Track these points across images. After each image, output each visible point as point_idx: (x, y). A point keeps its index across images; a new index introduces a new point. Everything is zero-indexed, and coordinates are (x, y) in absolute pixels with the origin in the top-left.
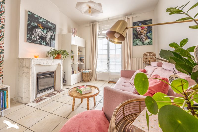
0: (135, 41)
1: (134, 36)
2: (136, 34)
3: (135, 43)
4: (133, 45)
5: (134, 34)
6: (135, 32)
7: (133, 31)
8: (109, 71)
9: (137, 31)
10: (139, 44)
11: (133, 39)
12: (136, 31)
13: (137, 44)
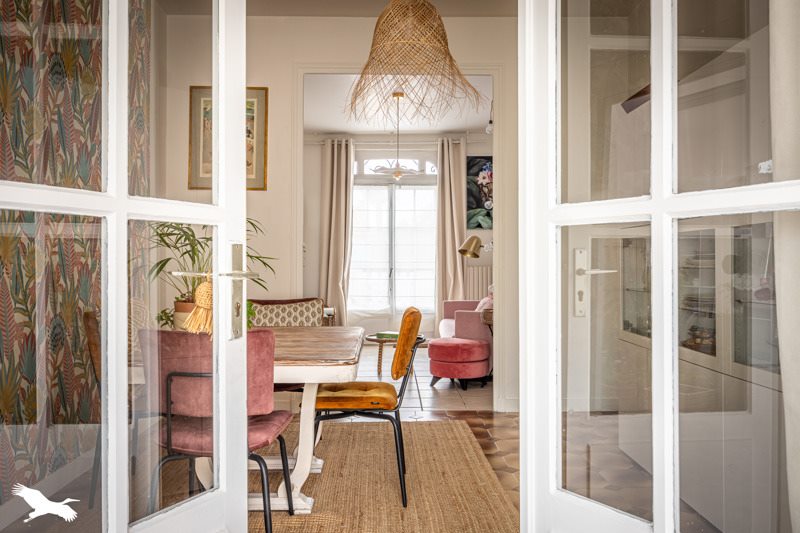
0: (475, 215)
1: (472, 199)
2: (477, 194)
3: (473, 221)
4: (468, 228)
5: (470, 193)
6: (474, 189)
7: (468, 183)
8: (392, 307)
9: (478, 186)
10: (483, 224)
11: (469, 208)
12: (476, 183)
13: (479, 226)
